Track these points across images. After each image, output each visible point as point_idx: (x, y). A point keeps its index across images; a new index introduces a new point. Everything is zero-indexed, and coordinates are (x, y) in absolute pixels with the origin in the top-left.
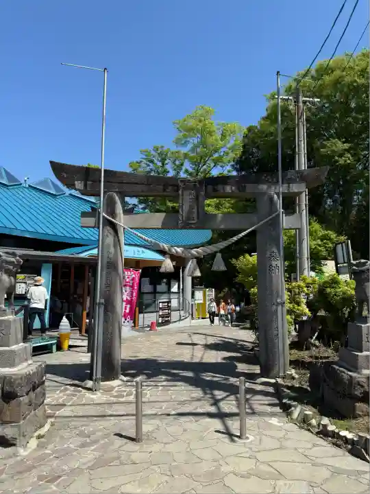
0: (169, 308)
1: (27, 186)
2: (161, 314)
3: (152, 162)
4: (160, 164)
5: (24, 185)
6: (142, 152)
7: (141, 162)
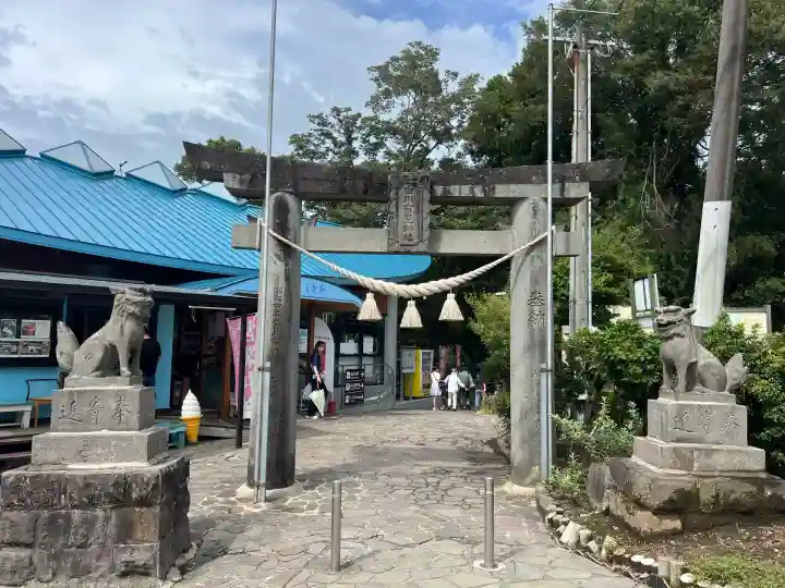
0: (361, 379)
1: (124, 175)
2: (348, 389)
3: (328, 135)
4: (342, 139)
5: (119, 174)
6: (312, 118)
7: (310, 135)
